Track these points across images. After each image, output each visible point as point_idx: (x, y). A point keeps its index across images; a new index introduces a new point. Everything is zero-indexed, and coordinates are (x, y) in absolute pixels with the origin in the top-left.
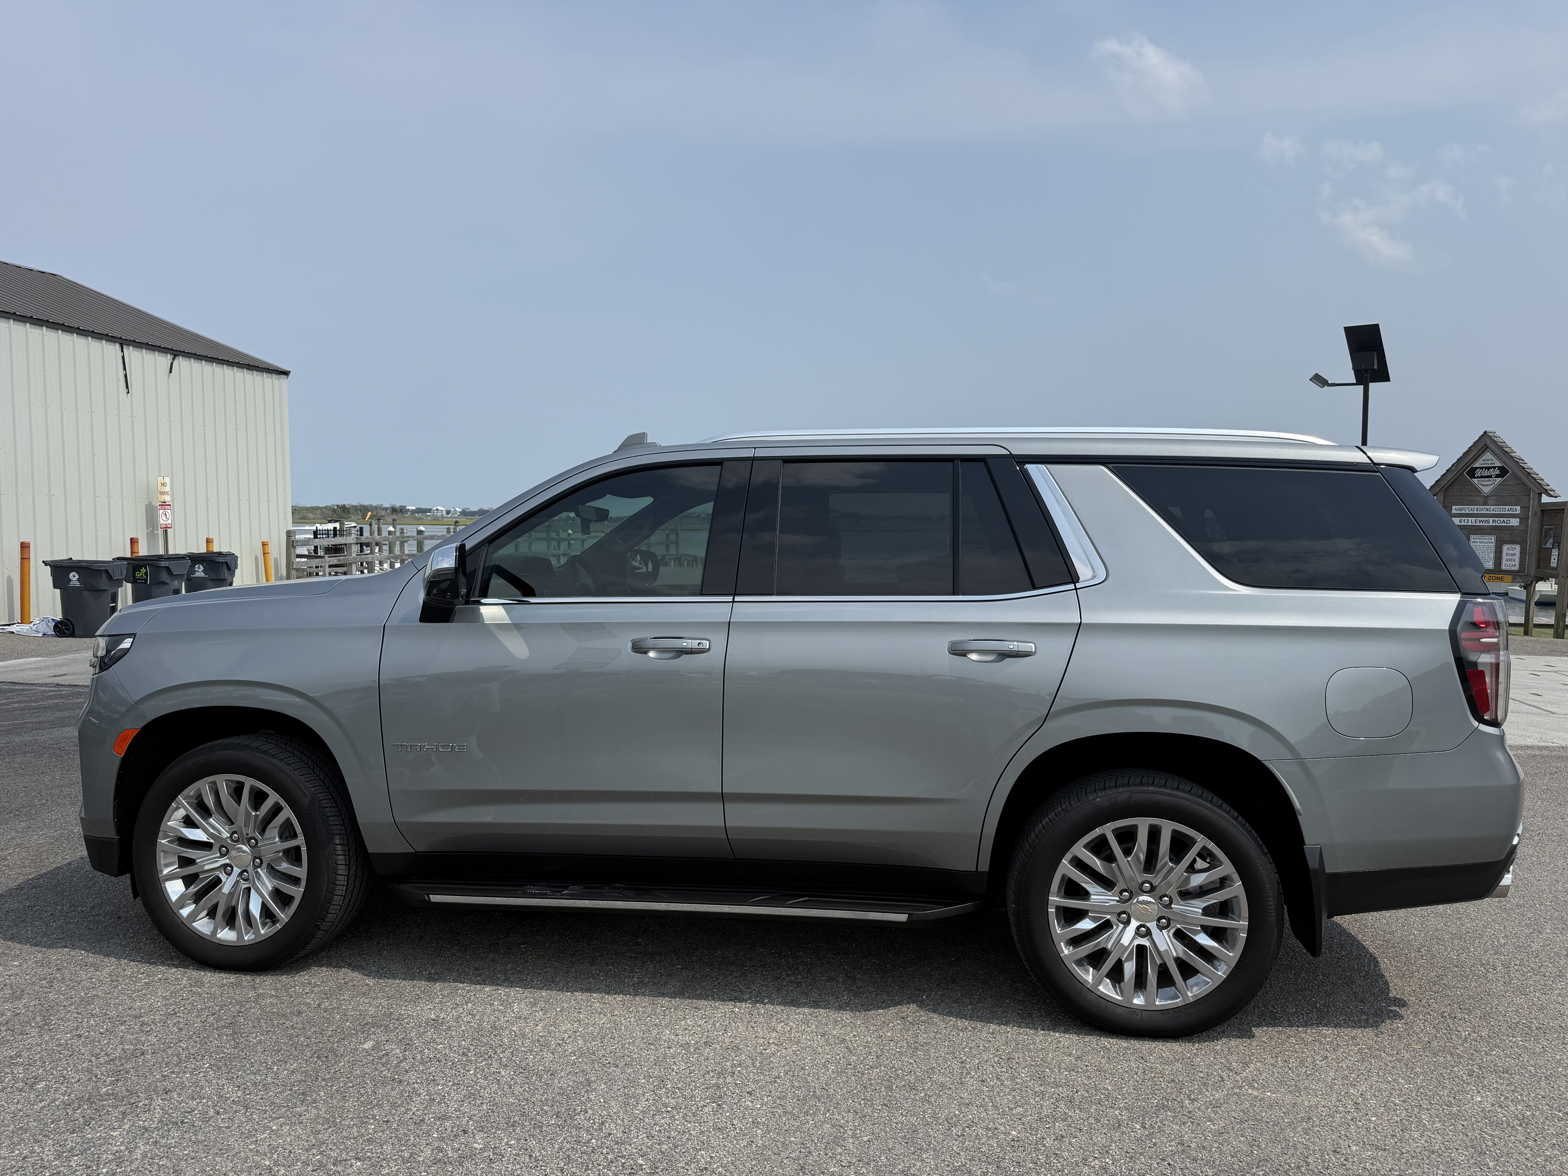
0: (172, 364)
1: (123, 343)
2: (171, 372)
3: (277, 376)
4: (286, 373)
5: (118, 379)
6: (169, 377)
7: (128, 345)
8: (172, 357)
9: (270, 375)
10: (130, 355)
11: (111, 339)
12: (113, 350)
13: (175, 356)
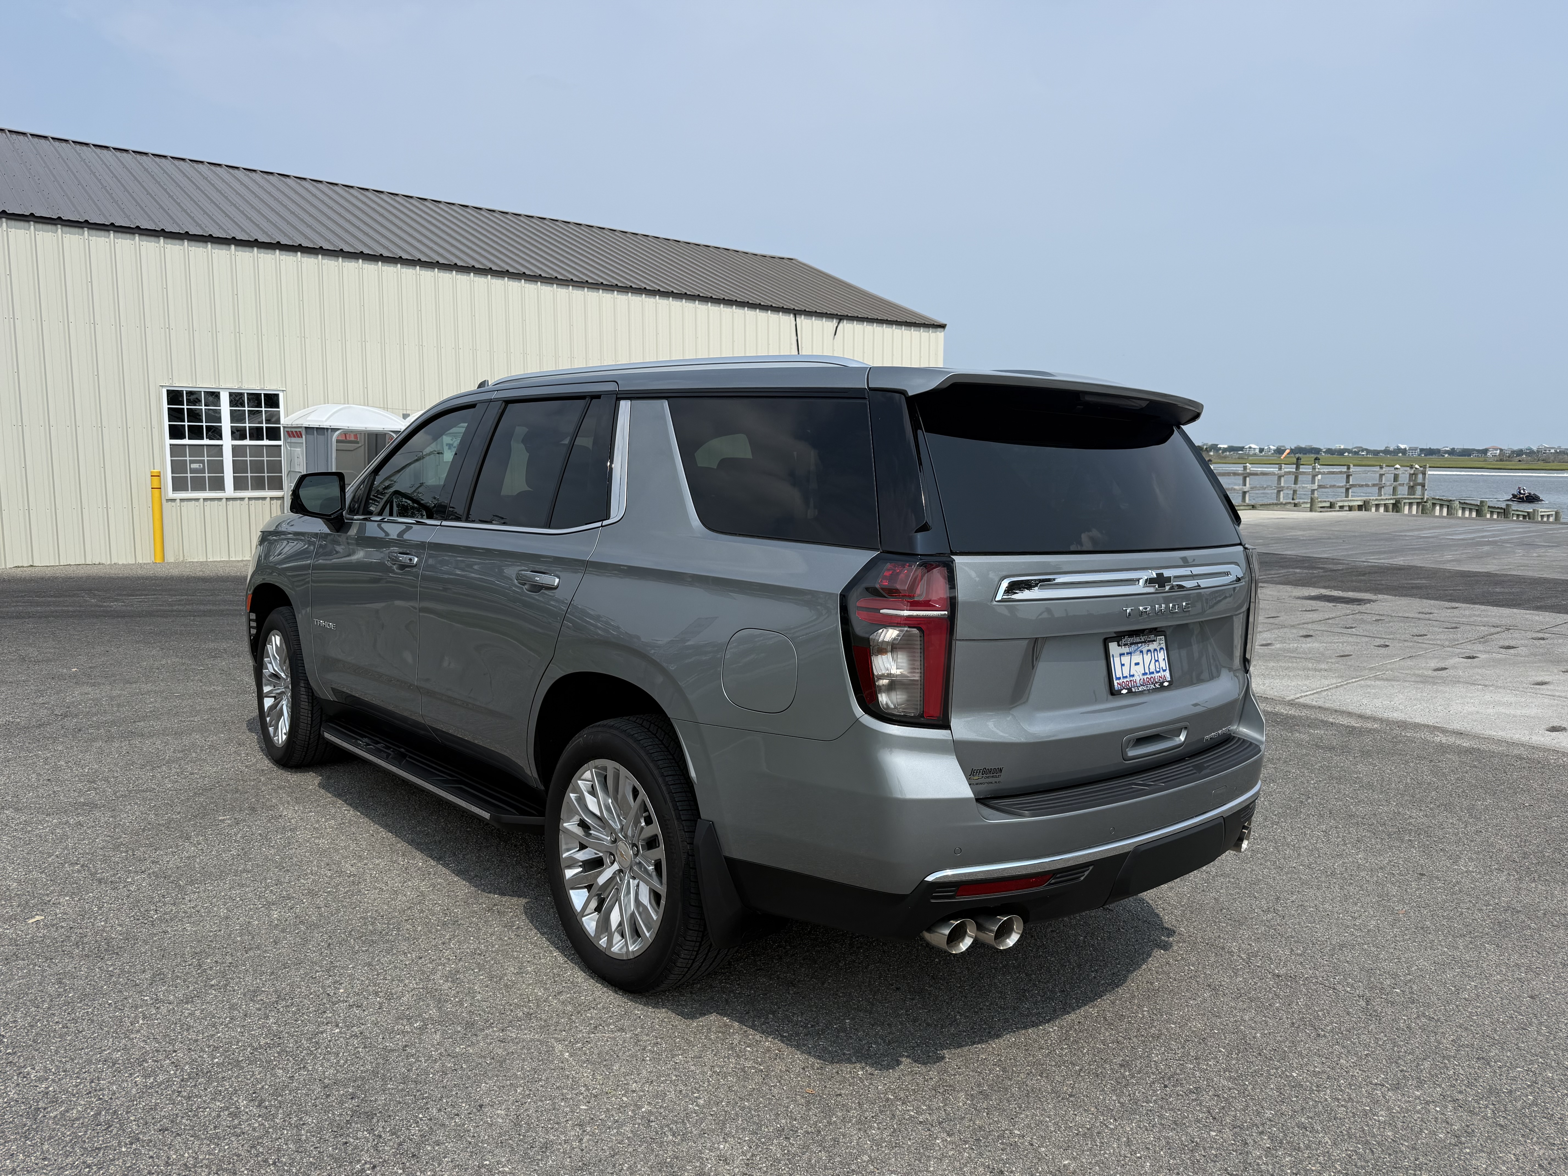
0: (837, 327)
1: (796, 313)
2: (835, 334)
3: (934, 330)
4: (943, 326)
5: (791, 344)
6: (834, 338)
7: (801, 315)
8: (838, 321)
9: (927, 329)
10: (802, 322)
11: (786, 311)
12: (787, 320)
13: (840, 320)
